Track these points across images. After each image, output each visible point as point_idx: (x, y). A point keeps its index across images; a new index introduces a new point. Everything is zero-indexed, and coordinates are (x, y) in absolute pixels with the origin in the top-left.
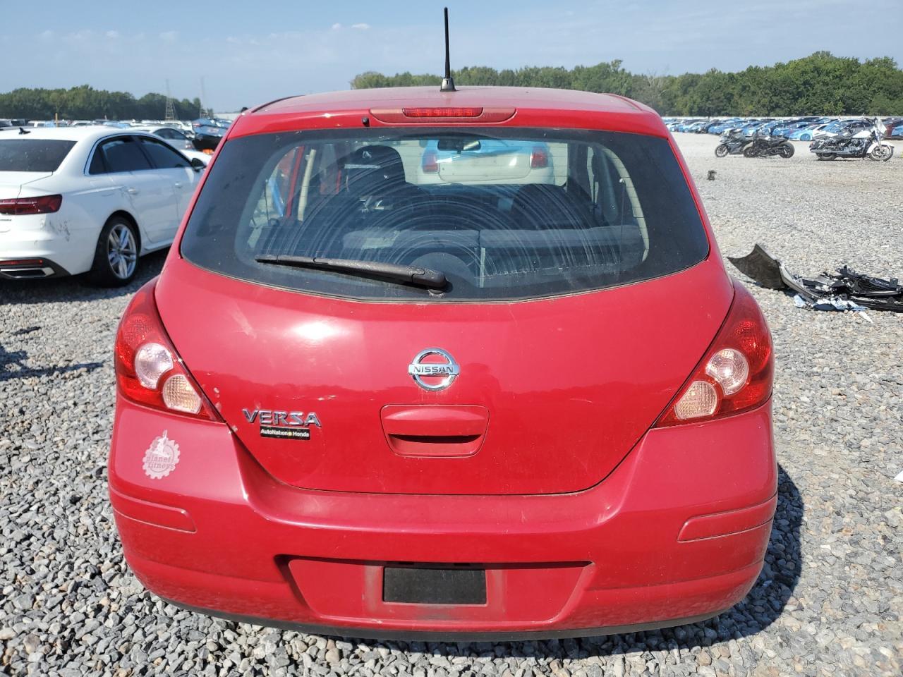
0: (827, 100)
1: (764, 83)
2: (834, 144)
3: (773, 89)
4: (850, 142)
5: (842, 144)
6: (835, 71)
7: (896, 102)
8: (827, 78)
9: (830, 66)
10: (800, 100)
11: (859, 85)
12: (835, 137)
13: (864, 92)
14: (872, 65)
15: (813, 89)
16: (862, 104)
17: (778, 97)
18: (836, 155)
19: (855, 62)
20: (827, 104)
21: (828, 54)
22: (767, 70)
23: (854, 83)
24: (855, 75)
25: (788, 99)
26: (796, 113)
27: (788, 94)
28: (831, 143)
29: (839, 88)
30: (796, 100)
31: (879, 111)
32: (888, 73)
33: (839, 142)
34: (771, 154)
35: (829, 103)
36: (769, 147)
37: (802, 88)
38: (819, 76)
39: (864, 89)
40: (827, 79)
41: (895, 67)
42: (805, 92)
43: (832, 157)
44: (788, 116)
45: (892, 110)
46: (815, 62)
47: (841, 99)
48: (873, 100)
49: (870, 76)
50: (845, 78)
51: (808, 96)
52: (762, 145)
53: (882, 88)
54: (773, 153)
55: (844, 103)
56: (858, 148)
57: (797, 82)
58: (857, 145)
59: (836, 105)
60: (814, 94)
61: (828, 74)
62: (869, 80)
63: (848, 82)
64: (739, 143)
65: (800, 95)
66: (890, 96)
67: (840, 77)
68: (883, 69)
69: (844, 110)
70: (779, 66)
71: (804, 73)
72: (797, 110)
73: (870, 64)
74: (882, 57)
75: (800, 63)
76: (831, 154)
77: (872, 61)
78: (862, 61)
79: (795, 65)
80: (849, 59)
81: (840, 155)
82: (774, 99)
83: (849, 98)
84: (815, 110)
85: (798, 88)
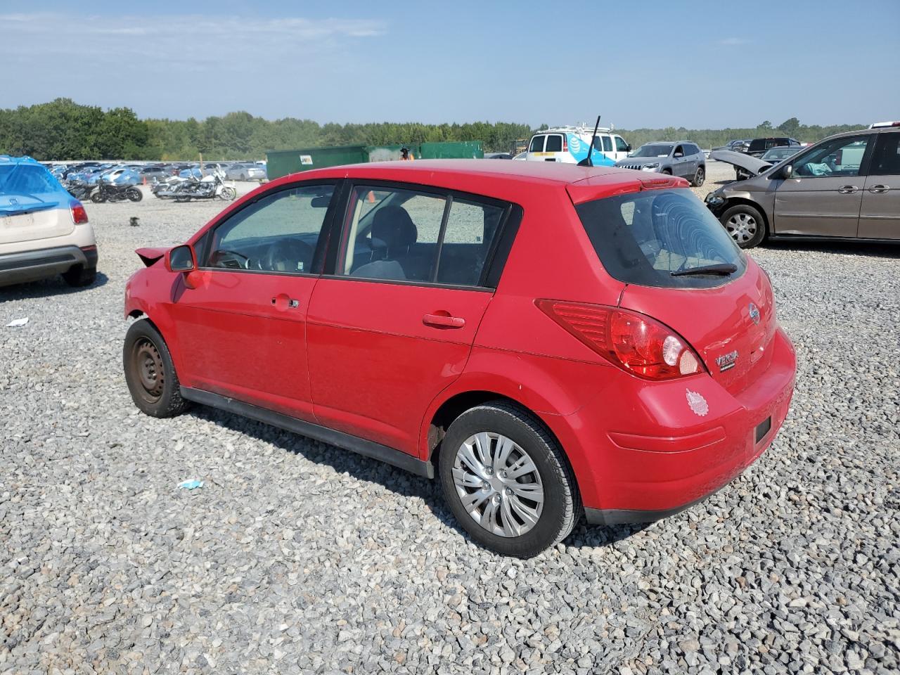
0: (82, 145)
1: (11, 126)
2: (186, 188)
3: (23, 132)
4: (200, 186)
5: (193, 188)
6: (82, 118)
7: (145, 148)
8: (75, 124)
9: (76, 114)
10: (55, 145)
11: (109, 133)
12: (186, 181)
13: (114, 139)
14: (114, 114)
15: (66, 135)
16: (116, 149)
17: (32, 141)
18: (190, 197)
19: (99, 110)
20: (83, 149)
21: (70, 101)
22: (9, 113)
23: (103, 130)
24: (102, 123)
25: (43, 143)
26: (55, 158)
27: (41, 139)
28: (184, 187)
29: (90, 134)
30: (52, 144)
31: (132, 156)
32: (131, 122)
33: (190, 186)
34: (121, 199)
35: (85, 147)
36: (117, 192)
37: (54, 133)
38: (67, 122)
39: (114, 136)
40: (78, 126)
41: (135, 117)
42: (58, 137)
43: (187, 199)
44: (47, 160)
45: (143, 156)
46: (60, 108)
47: (95, 145)
48: (125, 146)
49: (116, 125)
50: (93, 126)
51: (62, 140)
52: (110, 191)
53: (129, 136)
54: (122, 198)
55: (99, 149)
56: (208, 191)
57: (47, 127)
58: (207, 188)
59: (92, 150)
60: (68, 139)
61: (76, 120)
62: (116, 127)
63: (98, 129)
64: (83, 190)
65: (55, 140)
66: (139, 143)
67: (89, 124)
68: (126, 119)
69: (101, 155)
70: (22, 110)
71: (51, 118)
72: (55, 154)
73: (113, 114)
74: (122, 107)
75: (45, 109)
76: (186, 196)
77: (114, 110)
78: (105, 110)
79: (42, 109)
80: (92, 107)
81: (194, 197)
82: (28, 142)
83: (103, 144)
84: (74, 155)
85: (50, 133)
